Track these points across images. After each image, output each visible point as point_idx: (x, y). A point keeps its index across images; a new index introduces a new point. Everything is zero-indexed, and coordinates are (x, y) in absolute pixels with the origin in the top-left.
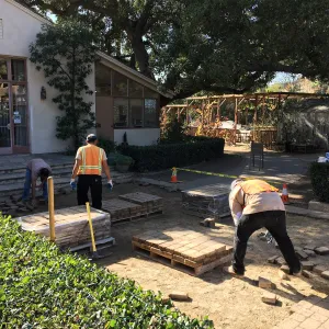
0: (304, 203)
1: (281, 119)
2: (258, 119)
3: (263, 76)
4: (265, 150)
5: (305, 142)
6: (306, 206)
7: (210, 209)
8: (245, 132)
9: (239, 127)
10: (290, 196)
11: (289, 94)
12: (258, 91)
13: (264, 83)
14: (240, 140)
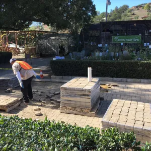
0: (49, 77)
1: (37, 43)
2: (27, 43)
3: (27, 23)
4: (32, 57)
5: (48, 52)
6: (50, 78)
7: (9, 85)
8: (21, 49)
9: (18, 46)
10: (44, 75)
11: (39, 31)
12: (26, 30)
13: (28, 26)
14: (20, 53)
